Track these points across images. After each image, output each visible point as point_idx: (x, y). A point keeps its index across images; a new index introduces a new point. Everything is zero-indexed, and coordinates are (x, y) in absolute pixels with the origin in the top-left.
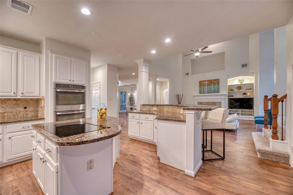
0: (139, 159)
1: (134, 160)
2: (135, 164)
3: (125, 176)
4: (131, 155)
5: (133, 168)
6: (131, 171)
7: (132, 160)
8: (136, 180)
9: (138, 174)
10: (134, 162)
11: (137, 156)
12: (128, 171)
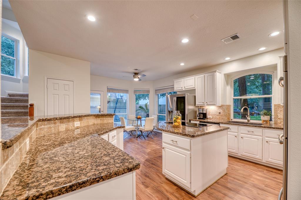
0: (139, 178)
1: (145, 178)
2: (146, 174)
3: (156, 166)
4: (147, 187)
5: (149, 170)
6: (151, 168)
7: (147, 179)
8: (149, 162)
9: (146, 166)
10: (146, 176)
11: (141, 182)
12: (154, 168)
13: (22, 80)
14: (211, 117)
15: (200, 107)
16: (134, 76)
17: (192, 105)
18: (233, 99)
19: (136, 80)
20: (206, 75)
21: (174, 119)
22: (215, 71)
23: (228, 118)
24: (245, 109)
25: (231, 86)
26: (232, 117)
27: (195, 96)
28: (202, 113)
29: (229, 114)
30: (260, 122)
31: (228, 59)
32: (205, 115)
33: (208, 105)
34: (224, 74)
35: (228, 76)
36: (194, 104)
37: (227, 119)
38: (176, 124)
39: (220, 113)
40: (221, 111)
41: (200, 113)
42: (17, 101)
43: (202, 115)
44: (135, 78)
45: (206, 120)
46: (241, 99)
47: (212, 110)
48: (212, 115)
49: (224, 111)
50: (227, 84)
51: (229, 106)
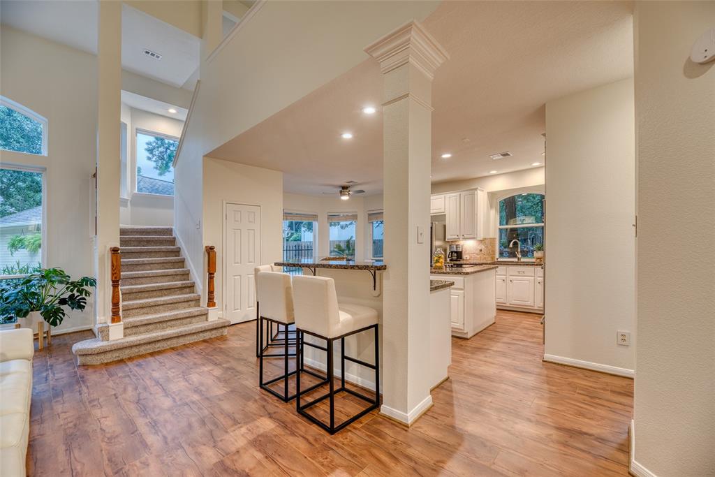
13: (131, 202)
14: (468, 256)
15: (451, 243)
16: (341, 192)
17: (439, 240)
18: (499, 229)
19: (345, 198)
20: (463, 194)
21: (436, 258)
22: (476, 189)
23: (492, 258)
24: (515, 244)
25: (496, 210)
26: (497, 255)
27: (445, 226)
28: (455, 252)
29: (494, 251)
30: (534, 260)
31: (493, 172)
32: (459, 255)
33: (465, 239)
34: (488, 193)
35: (492, 195)
36: (443, 238)
37: (490, 259)
38: (438, 264)
39: (481, 250)
40: (483, 247)
41: (452, 252)
42: (149, 242)
43: (456, 255)
44: (344, 195)
45: (461, 262)
46: (507, 229)
47: (469, 246)
48: (469, 254)
49: (487, 247)
50: (491, 207)
51: (494, 239)
